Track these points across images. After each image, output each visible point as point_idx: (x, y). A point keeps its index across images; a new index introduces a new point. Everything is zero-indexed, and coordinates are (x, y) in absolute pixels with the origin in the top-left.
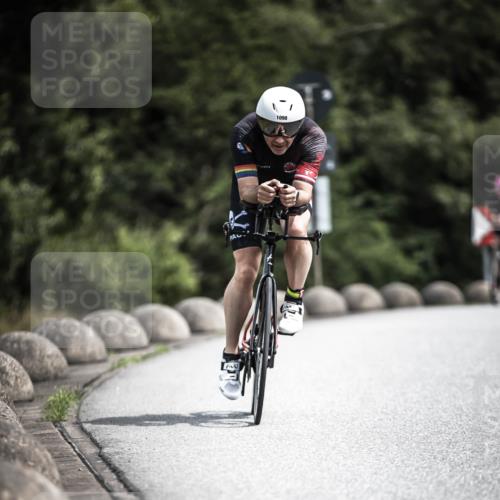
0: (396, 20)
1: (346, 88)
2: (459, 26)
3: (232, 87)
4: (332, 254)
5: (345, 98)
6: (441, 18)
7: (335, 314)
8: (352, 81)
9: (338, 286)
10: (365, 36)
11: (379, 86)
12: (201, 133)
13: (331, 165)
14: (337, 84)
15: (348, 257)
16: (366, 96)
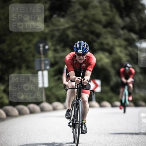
0: (67, 26)
1: (53, 45)
2: (85, 28)
3: (19, 44)
4: (49, 93)
5: (52, 48)
6: (80, 25)
7: (49, 111)
8: (55, 43)
9: (50, 103)
10: (58, 30)
11: (62, 45)
12: (10, 57)
13: (48, 67)
14: (50, 44)
15: (53, 94)
16: (59, 47)
